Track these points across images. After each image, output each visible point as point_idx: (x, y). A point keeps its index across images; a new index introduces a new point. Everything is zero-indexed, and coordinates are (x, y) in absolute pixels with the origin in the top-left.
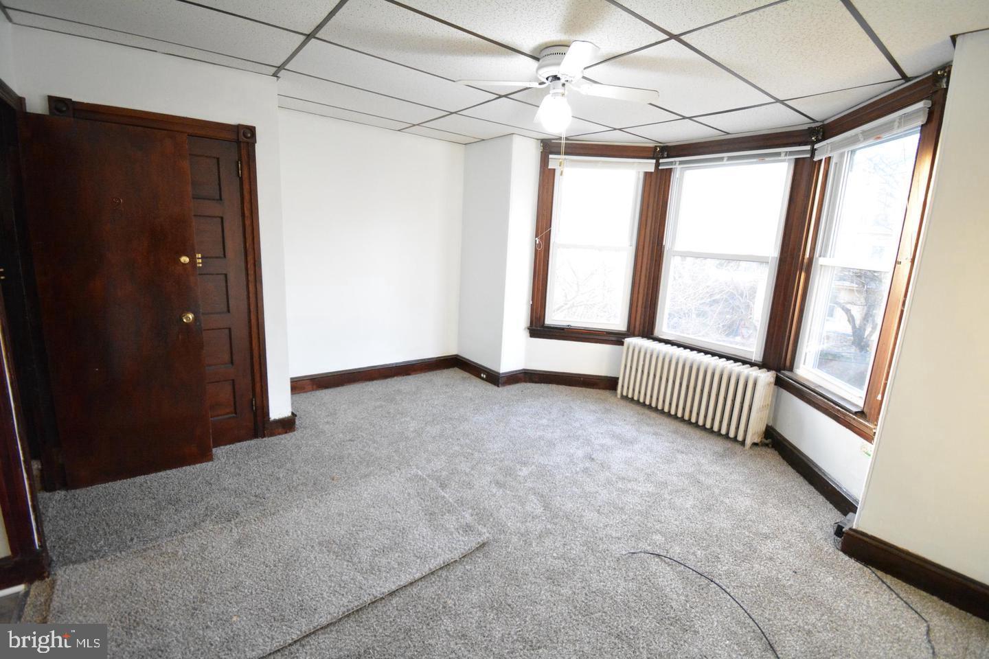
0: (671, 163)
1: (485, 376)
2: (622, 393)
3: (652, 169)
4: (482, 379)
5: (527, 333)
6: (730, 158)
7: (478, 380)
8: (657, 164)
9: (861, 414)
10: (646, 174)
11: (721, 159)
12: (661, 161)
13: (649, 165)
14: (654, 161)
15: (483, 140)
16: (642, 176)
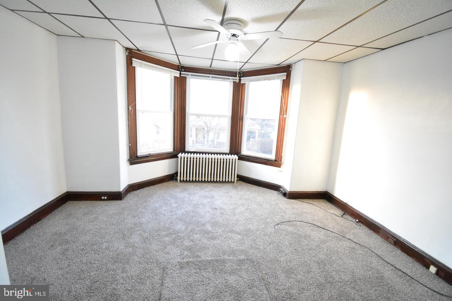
0: (187, 75)
1: (106, 198)
2: (180, 180)
3: (178, 76)
4: (104, 200)
5: (128, 163)
6: (212, 77)
7: (101, 202)
8: (180, 74)
9: (275, 160)
10: (175, 77)
11: (209, 77)
12: (182, 72)
13: (177, 74)
14: (179, 72)
15: (83, 37)
16: (173, 78)
